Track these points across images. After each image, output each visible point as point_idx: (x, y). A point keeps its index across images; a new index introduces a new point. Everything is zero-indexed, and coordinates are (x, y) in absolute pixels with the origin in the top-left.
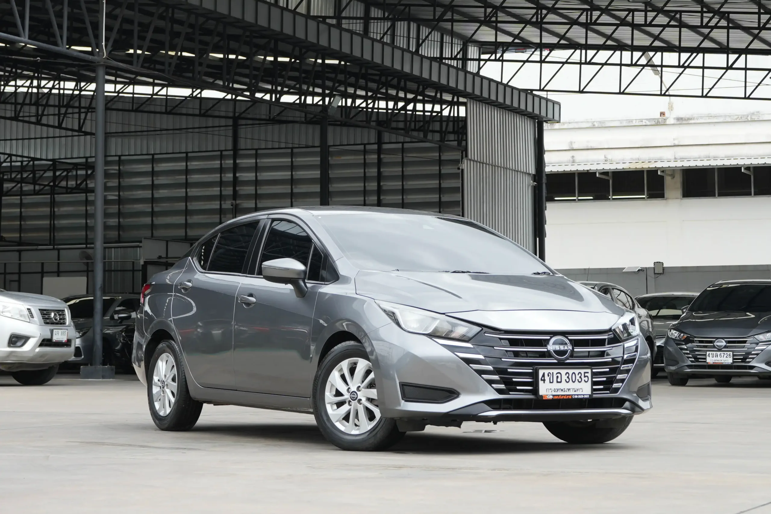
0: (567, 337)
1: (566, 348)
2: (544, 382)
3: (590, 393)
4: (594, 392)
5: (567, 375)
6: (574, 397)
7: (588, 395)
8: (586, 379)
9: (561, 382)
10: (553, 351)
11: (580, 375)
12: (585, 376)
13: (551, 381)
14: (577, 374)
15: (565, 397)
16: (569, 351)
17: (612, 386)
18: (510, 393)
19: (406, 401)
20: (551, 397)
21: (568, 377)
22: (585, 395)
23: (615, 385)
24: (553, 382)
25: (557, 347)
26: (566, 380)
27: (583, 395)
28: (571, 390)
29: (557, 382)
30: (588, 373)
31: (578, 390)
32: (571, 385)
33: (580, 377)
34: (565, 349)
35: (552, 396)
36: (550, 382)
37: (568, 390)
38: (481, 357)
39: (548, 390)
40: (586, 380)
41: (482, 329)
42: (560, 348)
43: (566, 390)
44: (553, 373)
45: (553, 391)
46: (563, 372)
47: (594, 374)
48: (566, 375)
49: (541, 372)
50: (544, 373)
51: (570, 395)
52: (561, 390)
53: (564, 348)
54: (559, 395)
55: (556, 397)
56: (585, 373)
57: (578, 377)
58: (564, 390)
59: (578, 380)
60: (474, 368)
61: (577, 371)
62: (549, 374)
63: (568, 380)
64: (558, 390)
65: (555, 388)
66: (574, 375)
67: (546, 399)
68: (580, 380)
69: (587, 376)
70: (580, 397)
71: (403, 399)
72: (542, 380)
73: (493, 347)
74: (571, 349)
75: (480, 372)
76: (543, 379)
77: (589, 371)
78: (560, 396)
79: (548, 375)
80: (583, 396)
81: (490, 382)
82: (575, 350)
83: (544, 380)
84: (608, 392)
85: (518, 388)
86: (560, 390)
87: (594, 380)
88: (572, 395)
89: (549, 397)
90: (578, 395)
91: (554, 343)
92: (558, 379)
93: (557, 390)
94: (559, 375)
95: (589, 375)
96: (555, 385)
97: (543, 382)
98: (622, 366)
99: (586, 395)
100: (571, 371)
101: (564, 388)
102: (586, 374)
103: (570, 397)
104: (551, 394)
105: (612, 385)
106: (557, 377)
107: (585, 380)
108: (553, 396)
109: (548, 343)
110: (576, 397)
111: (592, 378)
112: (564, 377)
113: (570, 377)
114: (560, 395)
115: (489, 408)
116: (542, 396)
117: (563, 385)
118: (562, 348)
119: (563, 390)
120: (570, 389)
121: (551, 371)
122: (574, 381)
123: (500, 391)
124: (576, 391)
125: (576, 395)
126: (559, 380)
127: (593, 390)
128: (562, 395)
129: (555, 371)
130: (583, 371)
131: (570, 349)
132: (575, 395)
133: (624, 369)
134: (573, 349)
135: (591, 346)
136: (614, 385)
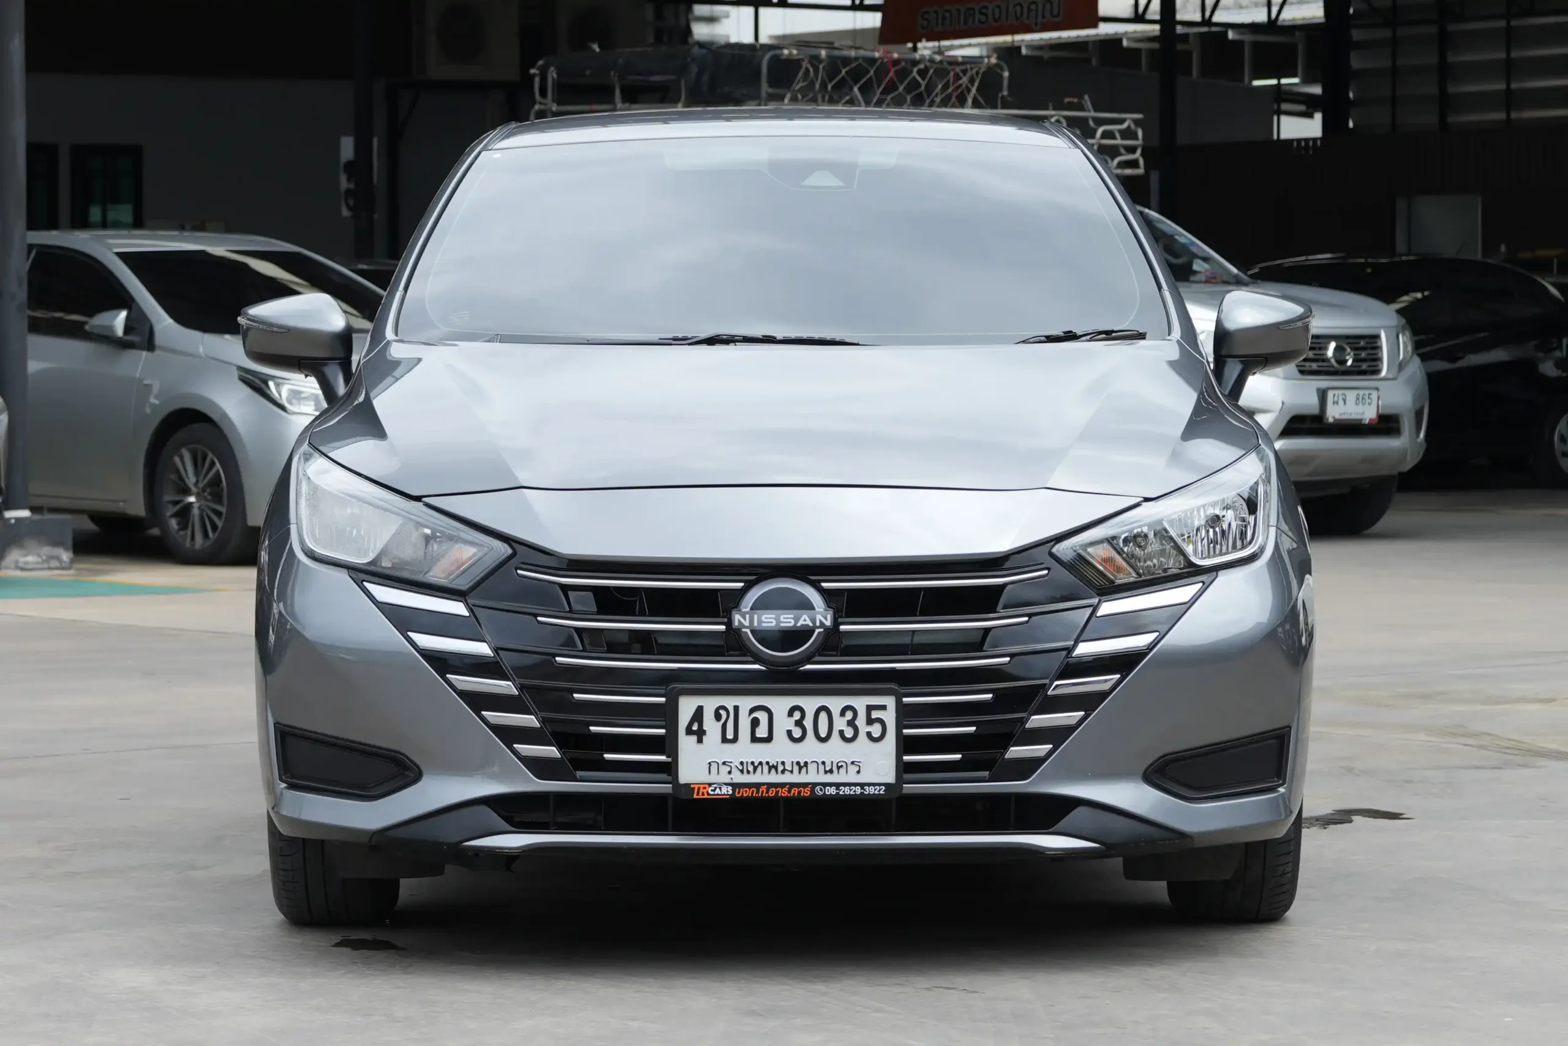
0: (816, 585)
1: (805, 620)
2: (700, 741)
3: (891, 778)
4: (906, 776)
5: (797, 715)
6: (821, 793)
7: (880, 785)
8: (876, 729)
9: (769, 739)
10: (752, 632)
11: (849, 715)
12: (870, 721)
13: (730, 736)
14: (836, 713)
15: (784, 793)
16: (817, 631)
17: (1003, 754)
18: (579, 774)
19: (292, 787)
20: (727, 791)
21: (799, 723)
22: (869, 785)
23: (1016, 751)
24: (735, 739)
25: (769, 620)
26: (789, 733)
27: (862, 785)
28: (812, 768)
29: (754, 739)
30: (883, 708)
31: (839, 768)
32: (809, 749)
33: (851, 723)
34: (799, 625)
35: (730, 788)
36: (725, 740)
37: (796, 768)
38: (482, 649)
39: (714, 767)
40: (876, 735)
41: (514, 554)
42: (778, 621)
43: (788, 767)
44: (736, 708)
45: (735, 772)
46: (780, 705)
47: (906, 715)
48: (791, 713)
49: (687, 707)
50: (700, 711)
51: (805, 785)
52: (770, 768)
53: (797, 619)
54: (758, 786)
55: (746, 793)
56: (870, 708)
57: (840, 723)
58: (780, 768)
59: (841, 733)
60: (460, 686)
61: (836, 704)
62: (723, 713)
63: (797, 733)
64: (755, 769)
65: (744, 761)
66: (823, 716)
67: (706, 796)
68: (849, 733)
69: (881, 721)
70: (846, 791)
71: (281, 780)
72: (689, 731)
73: (536, 615)
74: (828, 623)
75: (478, 702)
76: (695, 727)
77: (890, 702)
78: (764, 788)
79: (718, 717)
80: (858, 790)
81: (509, 735)
82: (843, 627)
83: (700, 734)
84: (986, 774)
85: (608, 756)
86: (766, 768)
87: (906, 731)
88: (815, 785)
89: (718, 791)
90: (838, 785)
91: (758, 606)
92: (757, 730)
93: (751, 768)
94: (762, 716)
95: (889, 716)
96: (745, 751)
97: (694, 738)
98: (1057, 683)
99: (874, 785)
100: (810, 704)
101: (780, 761)
102: (875, 714)
103: (806, 792)
104: (728, 781)
105: (1006, 748)
106: (755, 723)
107: (869, 734)
108: (735, 786)
109: (737, 605)
110: (832, 791)
111: (899, 727)
112: (784, 723)
113: (808, 723)
114: (763, 784)
115: (502, 824)
116: (688, 785)
117: (781, 750)
118: (787, 620)
119: (776, 768)
120: (806, 763)
121: (729, 702)
122: (823, 735)
123: (540, 767)
124: (831, 771)
125: (831, 785)
126: (763, 732)
127: (903, 769)
128: (770, 785)
129: (746, 703)
130: (860, 703)
131: (822, 625)
132: (825, 785)
133: (1058, 692)
134: (836, 623)
135: (921, 614)
136: (1012, 749)
